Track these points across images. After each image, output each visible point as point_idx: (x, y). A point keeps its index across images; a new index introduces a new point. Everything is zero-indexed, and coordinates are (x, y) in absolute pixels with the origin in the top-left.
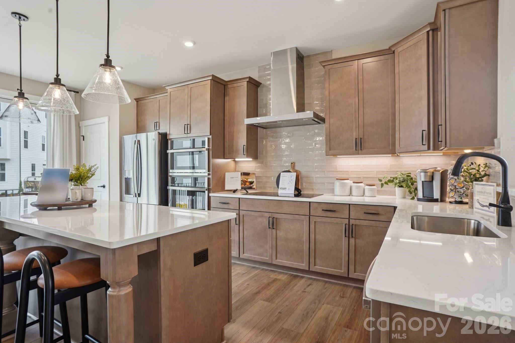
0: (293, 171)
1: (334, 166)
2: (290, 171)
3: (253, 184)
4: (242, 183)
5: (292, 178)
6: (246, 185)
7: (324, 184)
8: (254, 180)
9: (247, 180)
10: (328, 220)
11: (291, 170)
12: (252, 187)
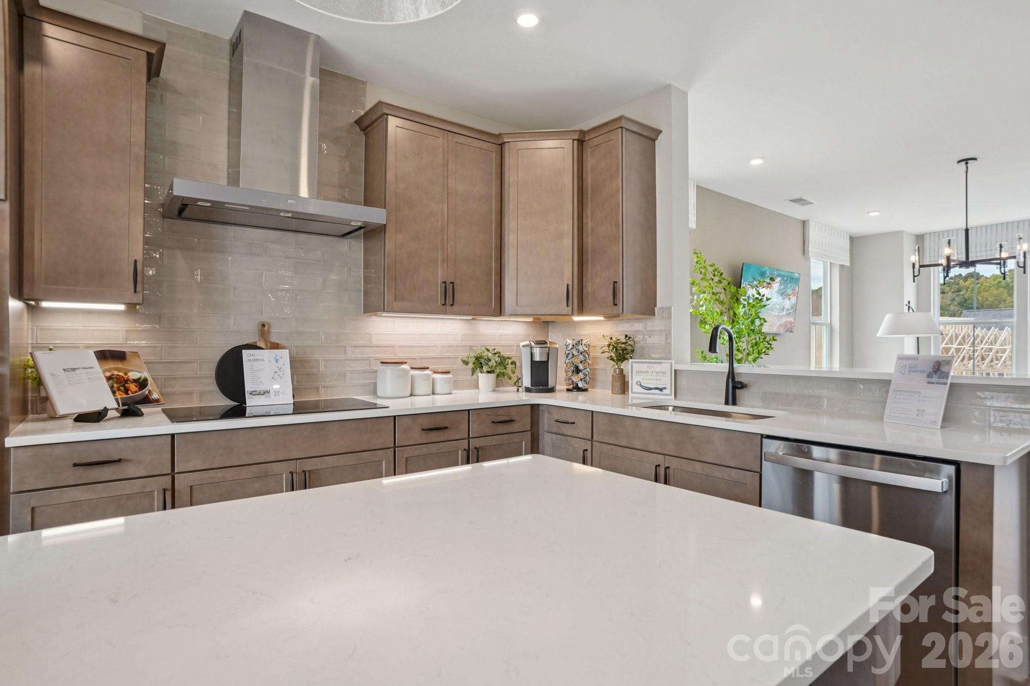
0: (266, 345)
1: (366, 333)
2: (258, 344)
3: (149, 387)
4: (115, 385)
5: (280, 364)
6: (129, 392)
7: (345, 375)
8: (145, 374)
9: (126, 374)
10: (433, 448)
11: (261, 344)
12: (147, 396)
